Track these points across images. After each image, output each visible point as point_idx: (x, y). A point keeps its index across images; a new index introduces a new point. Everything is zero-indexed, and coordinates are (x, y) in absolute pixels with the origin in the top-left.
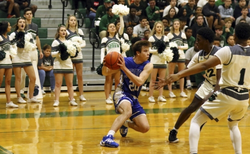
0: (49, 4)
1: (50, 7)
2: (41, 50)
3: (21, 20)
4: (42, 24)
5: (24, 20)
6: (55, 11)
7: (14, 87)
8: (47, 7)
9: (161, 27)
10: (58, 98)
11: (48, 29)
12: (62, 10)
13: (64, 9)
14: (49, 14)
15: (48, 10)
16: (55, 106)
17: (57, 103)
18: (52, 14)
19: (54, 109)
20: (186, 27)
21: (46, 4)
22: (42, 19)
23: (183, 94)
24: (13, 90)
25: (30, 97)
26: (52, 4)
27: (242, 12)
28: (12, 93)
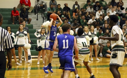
0: (37, 18)
1: (37, 20)
2: (29, 39)
3: (21, 25)
4: (33, 27)
5: (22, 26)
6: (39, 21)
7: (18, 56)
8: (36, 19)
9: (87, 28)
10: (39, 61)
11: (36, 29)
12: (43, 21)
13: (43, 20)
14: (36, 23)
15: (36, 21)
16: (38, 64)
17: (38, 63)
18: (37, 23)
19: (37, 66)
20: (100, 29)
21: (36, 18)
22: (33, 25)
23: (98, 59)
24: (17, 57)
25: (27, 61)
26: (38, 18)
27: (125, 22)
28: (17, 58)
